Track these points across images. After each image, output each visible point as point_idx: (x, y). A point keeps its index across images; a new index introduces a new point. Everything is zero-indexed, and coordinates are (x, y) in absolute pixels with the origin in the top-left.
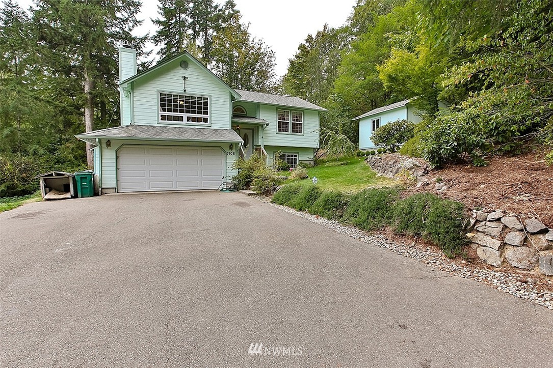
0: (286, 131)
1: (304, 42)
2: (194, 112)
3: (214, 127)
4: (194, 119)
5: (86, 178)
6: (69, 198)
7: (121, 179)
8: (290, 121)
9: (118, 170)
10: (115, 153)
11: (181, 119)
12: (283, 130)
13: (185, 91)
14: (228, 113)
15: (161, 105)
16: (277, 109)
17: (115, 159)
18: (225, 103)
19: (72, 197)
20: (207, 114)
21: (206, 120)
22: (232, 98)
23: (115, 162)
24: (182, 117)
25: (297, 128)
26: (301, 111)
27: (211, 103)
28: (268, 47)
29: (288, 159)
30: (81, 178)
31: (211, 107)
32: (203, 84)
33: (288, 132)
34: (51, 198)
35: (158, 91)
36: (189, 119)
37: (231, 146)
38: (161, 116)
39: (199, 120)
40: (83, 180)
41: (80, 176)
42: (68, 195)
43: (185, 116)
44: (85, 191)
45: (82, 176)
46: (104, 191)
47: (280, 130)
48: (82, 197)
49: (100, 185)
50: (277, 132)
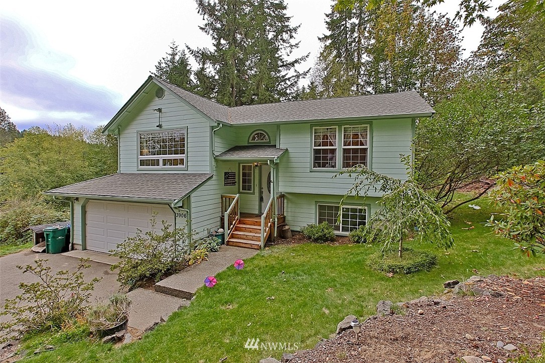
0: (331, 167)
2: (170, 153)
3: (190, 170)
4: (170, 162)
7: (88, 235)
8: (339, 145)
9: (87, 226)
10: (81, 208)
11: (158, 163)
12: (326, 164)
13: (160, 127)
14: (208, 149)
16: (311, 127)
17: (81, 215)
19: (43, 252)
20: (184, 154)
21: (182, 162)
23: (81, 217)
24: (159, 160)
26: (366, 123)
27: (187, 138)
30: (47, 235)
31: (187, 143)
33: (335, 167)
35: (137, 132)
36: (164, 162)
38: (141, 161)
39: (175, 162)
41: (46, 233)
43: (161, 157)
46: (75, 246)
47: (317, 165)
48: (47, 253)
49: (71, 241)
50: (311, 168)
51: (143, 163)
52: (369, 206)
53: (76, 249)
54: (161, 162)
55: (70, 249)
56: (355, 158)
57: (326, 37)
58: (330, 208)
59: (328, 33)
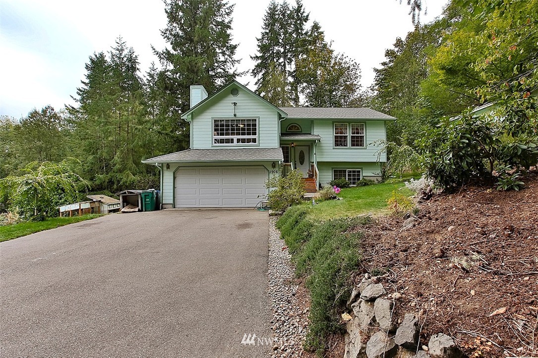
0: (345, 146)
1: (392, 48)
2: (243, 134)
3: (262, 146)
4: (243, 141)
5: (148, 195)
6: (136, 212)
7: (177, 196)
8: (349, 134)
9: (175, 189)
10: (172, 174)
11: (232, 141)
12: (342, 144)
13: (235, 115)
14: (276, 132)
15: (215, 130)
16: (333, 122)
17: (172, 180)
18: (274, 122)
19: (139, 211)
20: (256, 135)
21: (254, 141)
22: (280, 117)
23: (172, 181)
24: (233, 139)
25: (358, 142)
26: (363, 122)
27: (259, 124)
28: (351, 60)
29: (349, 175)
30: (145, 195)
31: (259, 128)
32: (253, 107)
33: (347, 146)
34: (126, 211)
35: (212, 118)
36: (239, 140)
37: (274, 164)
38: (215, 139)
39: (249, 141)
40: (147, 197)
41: (144, 194)
42: (137, 210)
43: (235, 137)
44: (148, 206)
45: (146, 194)
46: (164, 206)
47: (337, 145)
48: (145, 211)
49: (161, 202)
50: (333, 147)
51: (217, 141)
52: (362, 168)
53: (165, 208)
54: (235, 141)
55: (160, 208)
56: (357, 141)
57: (257, 58)
58: (340, 171)
59: (259, 55)
